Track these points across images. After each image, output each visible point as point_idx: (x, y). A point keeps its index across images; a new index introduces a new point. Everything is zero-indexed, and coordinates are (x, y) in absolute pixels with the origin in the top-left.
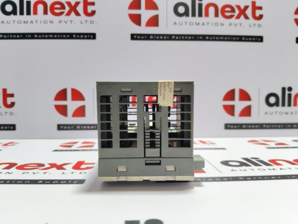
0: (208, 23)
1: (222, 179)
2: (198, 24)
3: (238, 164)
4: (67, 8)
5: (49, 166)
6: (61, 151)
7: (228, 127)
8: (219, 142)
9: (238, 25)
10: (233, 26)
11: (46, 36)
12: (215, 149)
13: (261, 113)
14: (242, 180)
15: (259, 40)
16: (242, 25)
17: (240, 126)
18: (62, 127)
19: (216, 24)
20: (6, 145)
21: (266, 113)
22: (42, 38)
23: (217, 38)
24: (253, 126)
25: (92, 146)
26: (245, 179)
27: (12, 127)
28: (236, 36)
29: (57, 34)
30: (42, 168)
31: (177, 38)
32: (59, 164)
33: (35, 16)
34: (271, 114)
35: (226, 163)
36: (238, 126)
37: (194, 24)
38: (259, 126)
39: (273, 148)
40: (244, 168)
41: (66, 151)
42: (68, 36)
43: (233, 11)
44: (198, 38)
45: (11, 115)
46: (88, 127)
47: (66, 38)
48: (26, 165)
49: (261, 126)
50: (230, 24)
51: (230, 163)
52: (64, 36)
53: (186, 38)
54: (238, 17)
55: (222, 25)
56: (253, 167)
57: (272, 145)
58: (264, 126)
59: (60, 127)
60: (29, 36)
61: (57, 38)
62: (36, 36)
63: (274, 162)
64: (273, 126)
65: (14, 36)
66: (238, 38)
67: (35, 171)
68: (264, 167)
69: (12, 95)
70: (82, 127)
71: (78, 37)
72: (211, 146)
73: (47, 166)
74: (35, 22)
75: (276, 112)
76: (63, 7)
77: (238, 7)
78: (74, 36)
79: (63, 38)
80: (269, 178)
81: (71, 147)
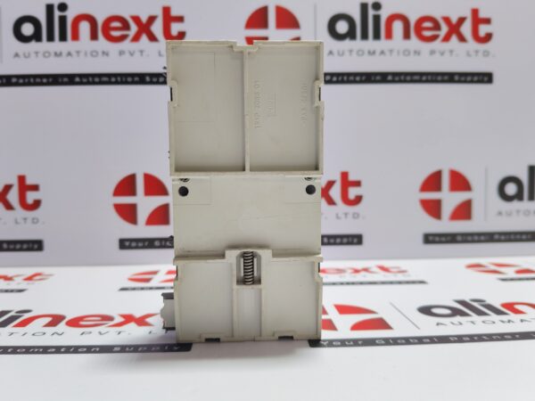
0: (391, 51)
1: (420, 340)
2: (372, 53)
3: (448, 312)
4: (134, 28)
7: (429, 239)
8: (415, 268)
9: (447, 54)
10: (437, 55)
11: (97, 80)
13: (490, 213)
14: (455, 342)
15: (486, 79)
16: (454, 53)
17: (451, 238)
18: (127, 244)
19: (407, 53)
20: (30, 279)
21: (500, 213)
22: (88, 83)
23: (408, 78)
24: (476, 238)
26: (460, 339)
27: (36, 245)
28: (443, 74)
29: (115, 75)
31: (335, 79)
33: (75, 43)
34: (509, 214)
35: (426, 310)
36: (449, 238)
37: (366, 52)
38: (487, 237)
39: (512, 280)
40: (458, 319)
41: (142, 289)
42: (137, 79)
43: (437, 27)
44: (373, 78)
45: (33, 223)
47: (133, 83)
49: (490, 237)
50: (432, 52)
51: (435, 311)
52: (129, 79)
53: (352, 78)
54: (447, 38)
55: (417, 53)
56: (475, 317)
57: (510, 273)
58: (496, 237)
59: (124, 244)
60: (66, 80)
61: (116, 83)
62: (77, 79)
63: (511, 307)
65: (38, 80)
66: (446, 78)
68: (494, 317)
69: (35, 188)
70: (163, 243)
71: (155, 80)
72: (400, 277)
74: (74, 54)
75: (518, 212)
76: (126, 26)
77: (447, 20)
78: (148, 79)
79: (126, 83)
80: (502, 337)
81: (148, 280)
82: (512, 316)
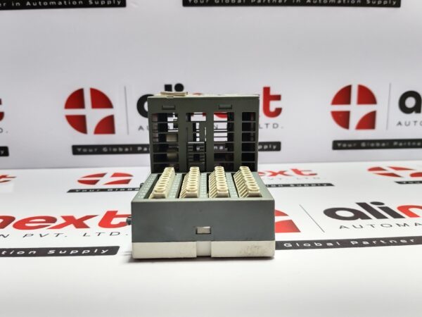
1: (324, 244)
5: (63, 221)
6: (81, 191)
7: (337, 145)
8: (324, 171)
12: (317, 185)
14: (356, 246)
17: (357, 145)
18: (79, 150)
24: (378, 144)
25: (127, 182)
26: (360, 243)
30: (53, 225)
32: (77, 217)
36: (355, 145)
38: (388, 144)
39: (407, 183)
40: (359, 221)
41: (88, 190)
46: (121, 149)
48: (28, 220)
49: (390, 144)
51: (338, 213)
56: (374, 220)
58: (395, 143)
59: (77, 150)
64: (409, 144)
67: (43, 231)
68: (391, 220)
70: (110, 149)
72: (311, 180)
73: (60, 221)
80: (397, 241)
81: (94, 182)
82: (407, 219)
